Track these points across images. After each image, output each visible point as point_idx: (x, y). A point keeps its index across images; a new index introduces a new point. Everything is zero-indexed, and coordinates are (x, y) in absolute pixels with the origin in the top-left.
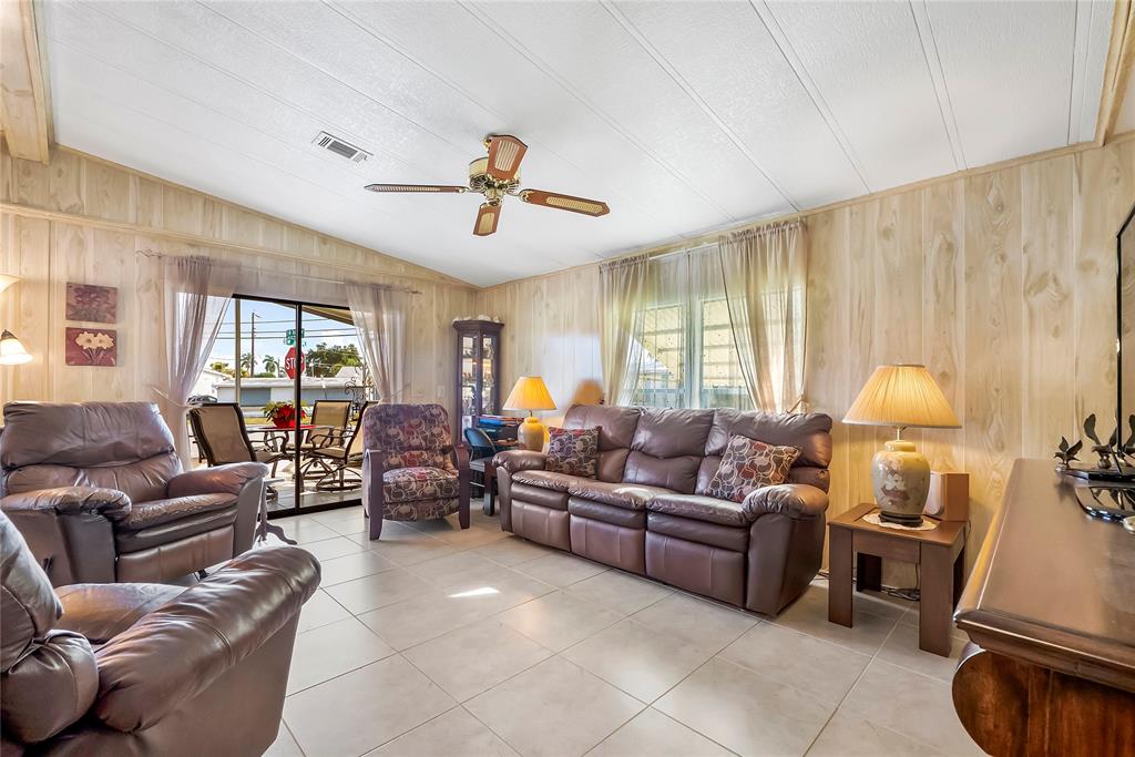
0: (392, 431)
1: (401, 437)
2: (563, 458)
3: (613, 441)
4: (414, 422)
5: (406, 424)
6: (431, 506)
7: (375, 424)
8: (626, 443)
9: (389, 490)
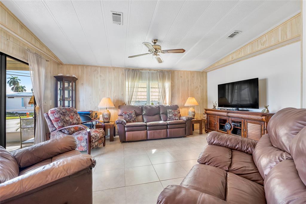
0: (67, 118)
1: (71, 120)
2: (131, 119)
3: (138, 113)
4: (72, 114)
5: (70, 115)
6: (101, 141)
7: (60, 116)
8: (141, 114)
9: (93, 138)
